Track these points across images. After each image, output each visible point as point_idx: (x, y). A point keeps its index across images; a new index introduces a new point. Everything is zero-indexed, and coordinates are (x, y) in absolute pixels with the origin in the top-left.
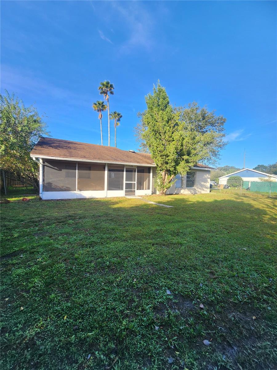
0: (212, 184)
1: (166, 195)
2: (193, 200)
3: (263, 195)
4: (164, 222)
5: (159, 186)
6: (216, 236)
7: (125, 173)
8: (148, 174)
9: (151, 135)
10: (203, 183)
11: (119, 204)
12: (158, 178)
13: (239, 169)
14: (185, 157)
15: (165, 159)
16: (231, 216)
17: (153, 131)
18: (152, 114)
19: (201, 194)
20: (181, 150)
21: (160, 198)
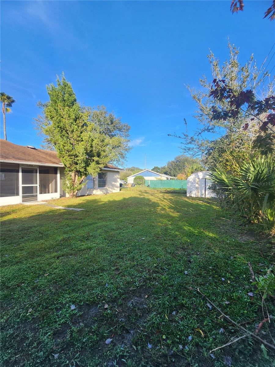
0: (122, 183)
1: (77, 197)
2: (104, 200)
3: (158, 191)
4: (73, 228)
5: (68, 188)
6: (123, 232)
7: (20, 174)
8: (54, 175)
9: (56, 131)
10: (113, 183)
11: (12, 215)
12: (66, 179)
13: (142, 170)
14: (96, 158)
15: (74, 159)
16: (135, 211)
17: (58, 127)
18: (56, 108)
19: (112, 193)
20: (91, 151)
21: (71, 200)
